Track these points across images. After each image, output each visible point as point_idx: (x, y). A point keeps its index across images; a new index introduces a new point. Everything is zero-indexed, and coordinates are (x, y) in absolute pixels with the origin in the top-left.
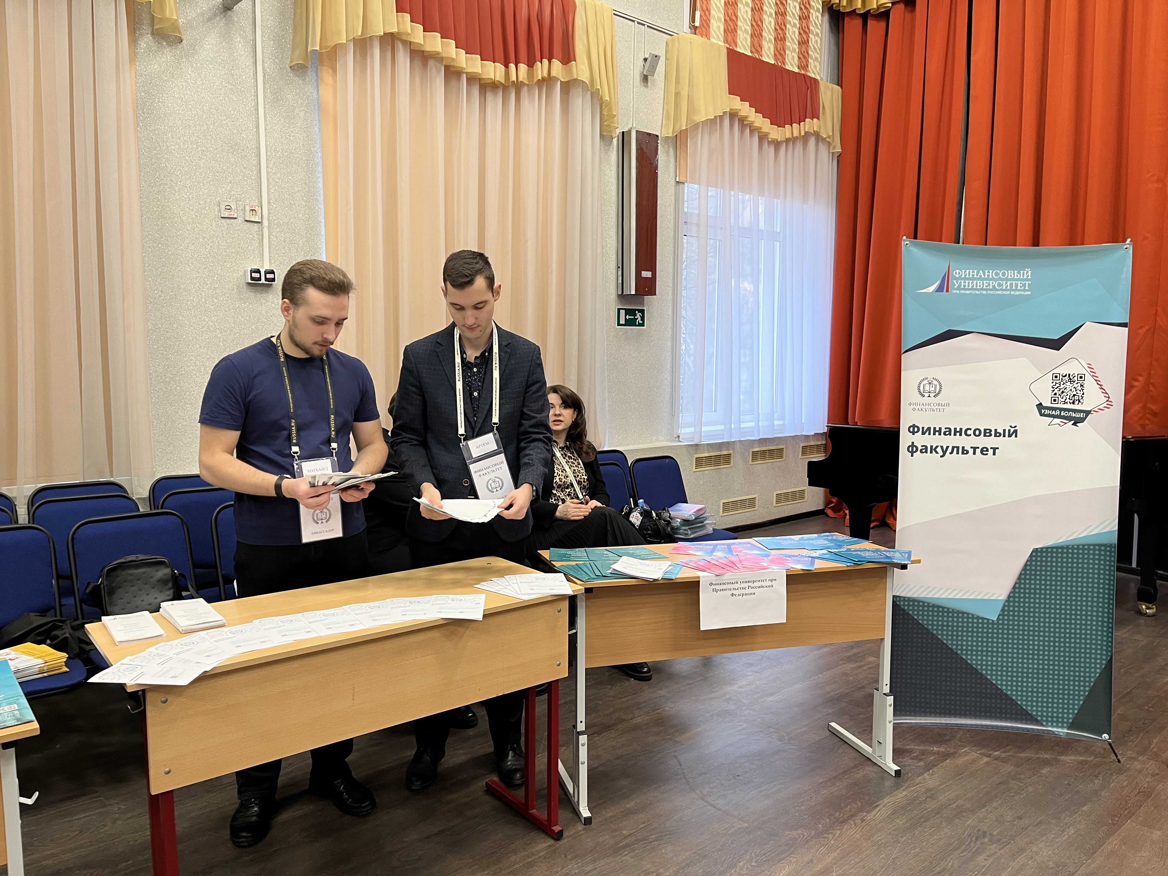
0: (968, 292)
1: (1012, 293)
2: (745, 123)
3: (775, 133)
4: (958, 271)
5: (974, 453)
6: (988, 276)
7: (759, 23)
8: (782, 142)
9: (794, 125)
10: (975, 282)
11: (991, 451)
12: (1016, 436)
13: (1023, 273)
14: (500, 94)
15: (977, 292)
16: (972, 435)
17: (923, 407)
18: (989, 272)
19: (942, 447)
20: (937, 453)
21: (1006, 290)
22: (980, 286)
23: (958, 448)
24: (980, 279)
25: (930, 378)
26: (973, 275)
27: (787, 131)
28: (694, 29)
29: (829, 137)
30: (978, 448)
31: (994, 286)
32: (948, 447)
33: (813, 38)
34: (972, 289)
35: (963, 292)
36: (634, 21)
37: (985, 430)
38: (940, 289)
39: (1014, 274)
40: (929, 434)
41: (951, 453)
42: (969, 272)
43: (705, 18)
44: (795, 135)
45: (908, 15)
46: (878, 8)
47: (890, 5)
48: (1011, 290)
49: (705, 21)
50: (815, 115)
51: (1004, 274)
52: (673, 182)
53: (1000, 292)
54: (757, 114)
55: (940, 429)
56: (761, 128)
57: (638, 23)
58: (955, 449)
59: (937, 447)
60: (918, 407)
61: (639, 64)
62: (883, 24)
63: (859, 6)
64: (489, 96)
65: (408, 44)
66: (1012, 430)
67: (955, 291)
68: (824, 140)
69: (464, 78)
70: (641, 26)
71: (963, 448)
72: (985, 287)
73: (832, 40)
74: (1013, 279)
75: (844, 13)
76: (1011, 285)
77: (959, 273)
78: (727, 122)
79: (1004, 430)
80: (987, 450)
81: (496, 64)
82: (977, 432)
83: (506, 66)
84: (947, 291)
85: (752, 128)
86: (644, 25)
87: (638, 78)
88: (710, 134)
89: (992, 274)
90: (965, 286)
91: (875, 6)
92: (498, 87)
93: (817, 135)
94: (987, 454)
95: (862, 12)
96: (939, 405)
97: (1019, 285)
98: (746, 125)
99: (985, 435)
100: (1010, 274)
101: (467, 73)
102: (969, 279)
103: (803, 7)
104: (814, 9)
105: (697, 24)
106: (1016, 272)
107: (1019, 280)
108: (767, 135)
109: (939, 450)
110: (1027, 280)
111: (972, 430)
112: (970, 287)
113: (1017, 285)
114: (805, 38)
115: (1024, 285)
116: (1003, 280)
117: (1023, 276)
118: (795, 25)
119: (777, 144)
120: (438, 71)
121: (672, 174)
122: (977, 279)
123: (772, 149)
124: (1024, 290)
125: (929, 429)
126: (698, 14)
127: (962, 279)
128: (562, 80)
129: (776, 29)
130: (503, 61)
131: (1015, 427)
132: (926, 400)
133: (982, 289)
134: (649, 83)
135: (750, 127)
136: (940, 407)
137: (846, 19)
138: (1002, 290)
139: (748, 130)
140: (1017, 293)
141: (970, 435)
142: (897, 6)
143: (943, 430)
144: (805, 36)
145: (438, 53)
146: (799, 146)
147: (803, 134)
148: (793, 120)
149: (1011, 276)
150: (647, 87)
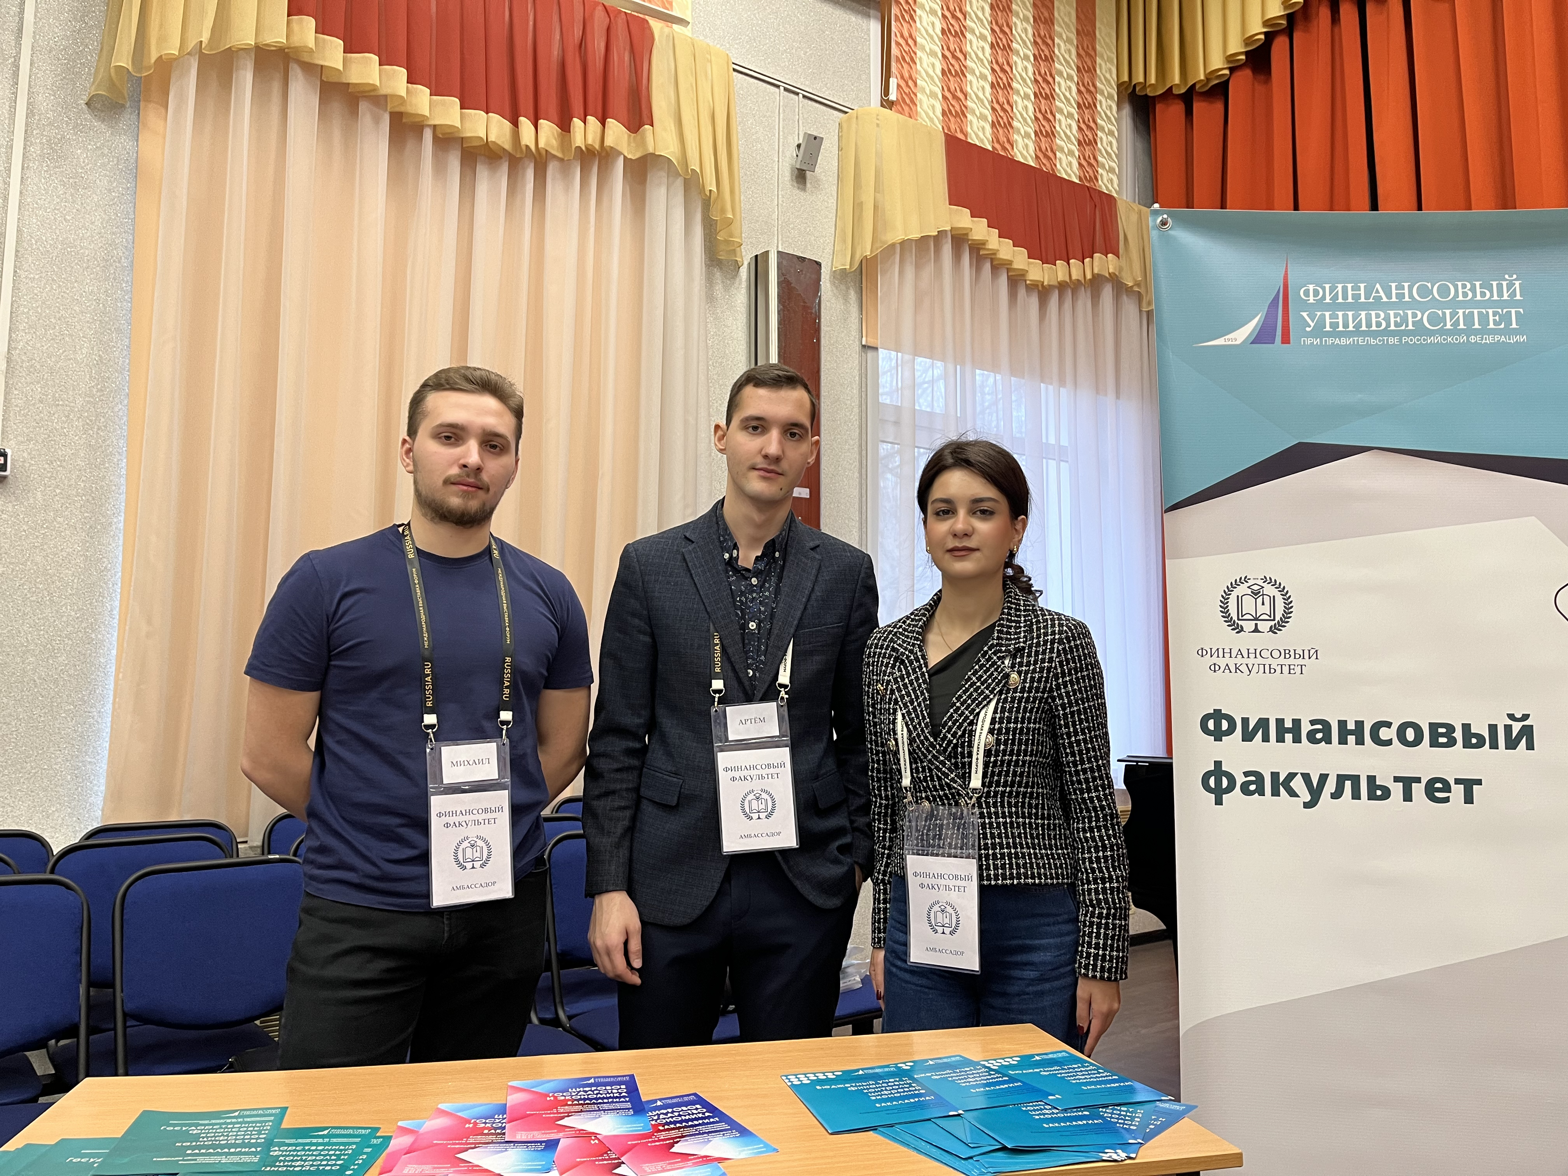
0: (1344, 341)
1: (1473, 339)
2: (982, 252)
3: (1037, 272)
4: (1311, 287)
5: (1408, 797)
6: (1400, 296)
7: (1006, 106)
8: (1051, 287)
9: (1072, 261)
10: (1363, 314)
11: (1458, 791)
12: (1530, 746)
13: (1500, 287)
14: (505, 167)
15: (1372, 341)
16: (1395, 741)
17: (1239, 661)
18: (1400, 287)
19: (1306, 777)
20: (1293, 794)
21: (1455, 331)
22: (1379, 324)
23: (1355, 779)
24: (1378, 304)
25: (1255, 576)
26: (1356, 297)
27: (1059, 271)
28: (887, 104)
29: (1138, 284)
30: (1418, 780)
31: (1418, 324)
32: (1323, 778)
33: (1104, 138)
34: (1357, 332)
35: (1330, 341)
36: (778, 87)
37: (1433, 727)
38: (1263, 336)
39: (1473, 289)
40: (1266, 739)
41: (1337, 794)
42: (1345, 290)
43: (907, 90)
44: (1074, 277)
45: (1260, 88)
46: (1208, 79)
47: (1227, 72)
48: (1469, 331)
49: (908, 95)
50: (1111, 247)
51: (1444, 291)
52: (857, 347)
53: (1438, 339)
54: (1001, 239)
55: (1297, 723)
56: (1010, 262)
57: (786, 89)
58: (1348, 784)
59: (1291, 776)
60: (1227, 660)
61: (788, 154)
62: (1219, 106)
63: (1177, 80)
64: (483, 173)
65: (313, 70)
66: (1516, 727)
67: (1309, 341)
68: (1129, 290)
69: (428, 135)
70: (792, 95)
71: (1371, 779)
72: (1392, 327)
73: (1139, 145)
74: (1474, 304)
75: (1154, 97)
76: (1469, 318)
77: (1316, 293)
78: (947, 249)
79: (1493, 728)
80: (1447, 788)
81: (490, 114)
82: (1410, 734)
83: (515, 123)
84: (1286, 340)
85: (995, 263)
86: (797, 94)
87: (787, 175)
88: (918, 267)
89: (1410, 291)
90: (1334, 325)
91: (1202, 77)
92: (501, 158)
93: (1116, 281)
94: (1446, 800)
95: (1183, 91)
96: (1286, 653)
97: (1491, 318)
98: (985, 257)
99: (1434, 744)
100: (1460, 289)
101: (435, 127)
102: (1345, 307)
103: (1082, 89)
104: (1102, 94)
105: (893, 96)
106: (1478, 284)
107: (1490, 304)
108: (1023, 275)
109: (1298, 784)
110: (1512, 303)
111: (1394, 727)
112: (1351, 328)
113: (1484, 318)
114: (1091, 137)
115: (1507, 318)
116: (1443, 306)
117: (1500, 294)
118: (1070, 115)
119: (1043, 292)
120: (377, 121)
121: (855, 333)
122: (1366, 307)
123: (1034, 300)
124: (1508, 331)
125: (1263, 723)
126: (893, 82)
127: (1328, 307)
128: (629, 156)
129: (1036, 118)
130: (507, 110)
131: (1526, 717)
132: (1246, 640)
133: (1387, 332)
134: (808, 185)
135: (992, 260)
136: (1291, 661)
137: (1159, 107)
138: (1443, 332)
139: (987, 266)
140: (1489, 340)
141: (1389, 743)
142: (1238, 74)
143: (1306, 728)
144: (1088, 133)
145: (374, 88)
146: (1084, 299)
147: (1089, 276)
148: (1070, 256)
149: (1465, 295)
150: (804, 189)
